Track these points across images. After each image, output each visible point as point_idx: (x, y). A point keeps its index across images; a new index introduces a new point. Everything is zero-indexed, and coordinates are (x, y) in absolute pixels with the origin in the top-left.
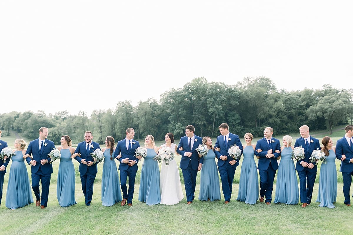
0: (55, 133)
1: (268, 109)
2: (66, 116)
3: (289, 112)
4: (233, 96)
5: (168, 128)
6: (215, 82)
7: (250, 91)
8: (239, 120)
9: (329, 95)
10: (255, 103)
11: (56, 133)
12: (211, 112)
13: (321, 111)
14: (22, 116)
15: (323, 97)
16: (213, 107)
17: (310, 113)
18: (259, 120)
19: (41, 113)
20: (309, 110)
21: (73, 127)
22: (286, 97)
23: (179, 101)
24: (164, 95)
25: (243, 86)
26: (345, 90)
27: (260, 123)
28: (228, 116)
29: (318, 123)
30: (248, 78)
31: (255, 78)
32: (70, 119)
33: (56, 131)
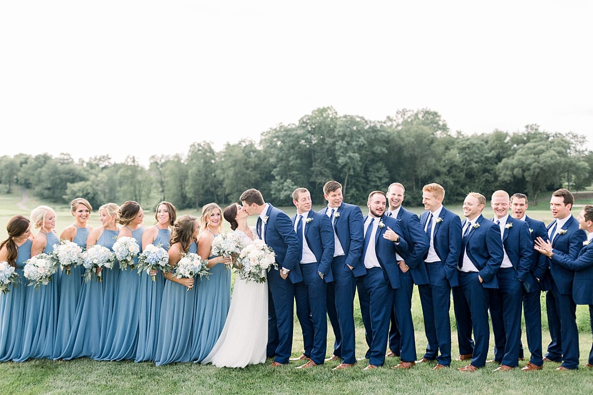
0: (87, 190)
1: (434, 161)
2: (106, 163)
3: (468, 167)
4: (378, 139)
5: (271, 188)
6: (349, 116)
7: (406, 132)
8: (387, 178)
9: (535, 142)
10: (414, 151)
11: (89, 191)
12: (342, 164)
13: (520, 168)
14: (33, 160)
15: (525, 144)
16: (345, 156)
17: (503, 170)
18: (418, 179)
19: (66, 157)
20: (500, 165)
21: (118, 182)
22: (463, 143)
23: (291, 144)
24: (266, 133)
25: (395, 124)
26: (560, 134)
27: (420, 184)
28: (368, 171)
29: (513, 187)
30: (404, 112)
31: (415, 112)
32: (113, 168)
33: (88, 188)
